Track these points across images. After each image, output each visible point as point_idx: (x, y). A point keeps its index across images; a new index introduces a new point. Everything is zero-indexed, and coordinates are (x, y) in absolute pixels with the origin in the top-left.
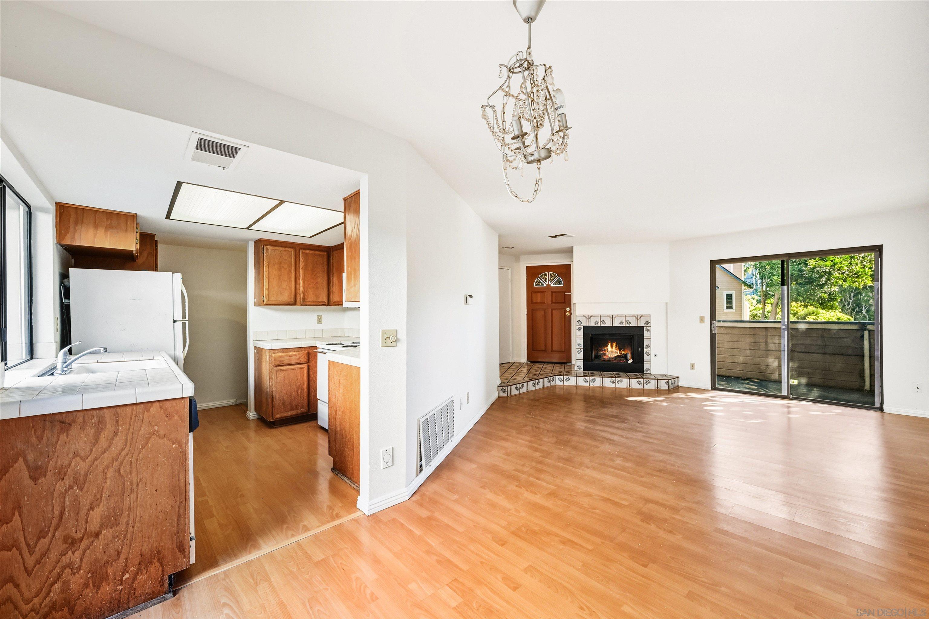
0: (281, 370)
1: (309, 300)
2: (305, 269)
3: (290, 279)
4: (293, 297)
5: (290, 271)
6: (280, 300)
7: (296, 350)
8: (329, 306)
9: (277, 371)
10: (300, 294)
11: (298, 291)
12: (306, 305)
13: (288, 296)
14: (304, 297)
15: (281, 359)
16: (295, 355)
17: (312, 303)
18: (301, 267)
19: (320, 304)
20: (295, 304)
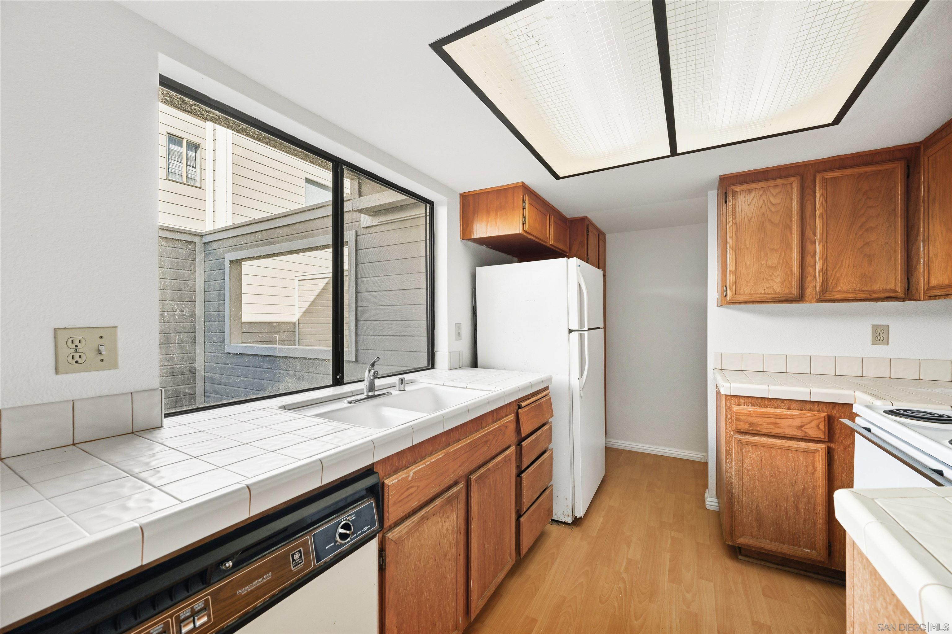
0: (753, 445)
1: (843, 286)
2: (827, 217)
3: (788, 246)
4: (795, 284)
5: (788, 227)
6: (763, 292)
7: (794, 405)
8: (910, 300)
9: (741, 444)
10: (815, 276)
11: (810, 270)
12: (834, 301)
13: (783, 282)
14: (825, 282)
15: (751, 419)
16: (791, 417)
17: (851, 296)
18: (818, 213)
19: (875, 296)
20: (800, 298)
